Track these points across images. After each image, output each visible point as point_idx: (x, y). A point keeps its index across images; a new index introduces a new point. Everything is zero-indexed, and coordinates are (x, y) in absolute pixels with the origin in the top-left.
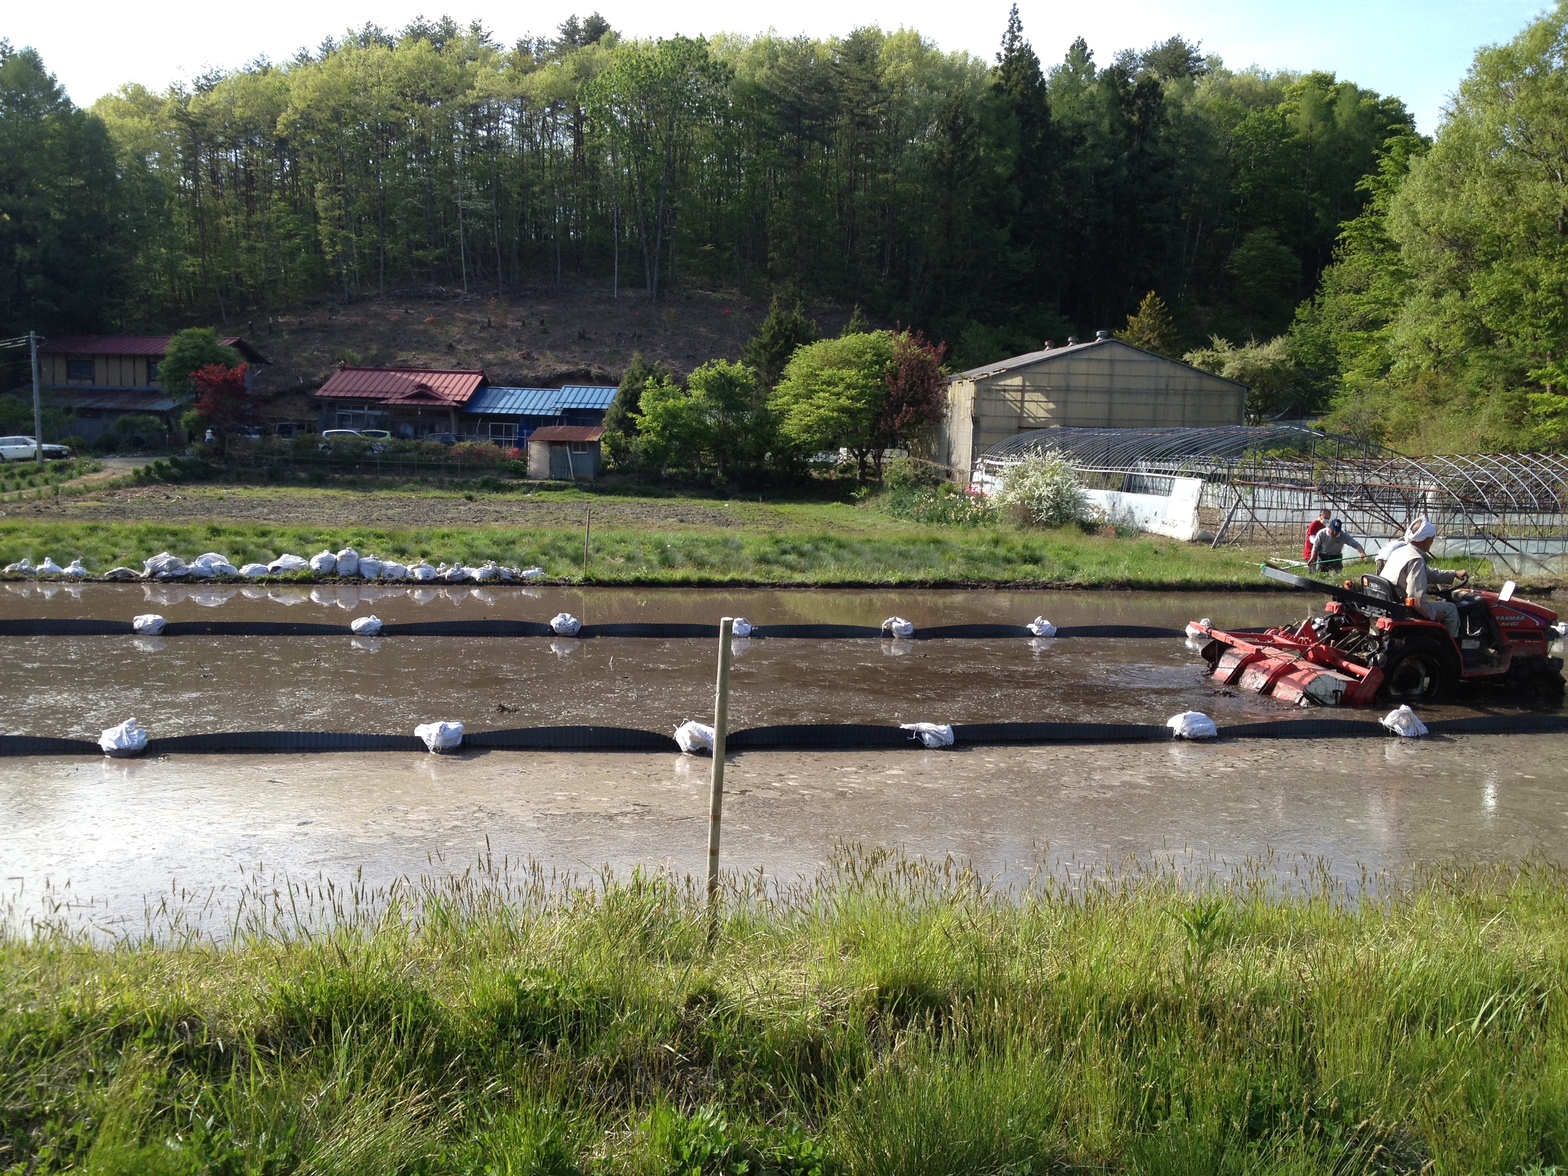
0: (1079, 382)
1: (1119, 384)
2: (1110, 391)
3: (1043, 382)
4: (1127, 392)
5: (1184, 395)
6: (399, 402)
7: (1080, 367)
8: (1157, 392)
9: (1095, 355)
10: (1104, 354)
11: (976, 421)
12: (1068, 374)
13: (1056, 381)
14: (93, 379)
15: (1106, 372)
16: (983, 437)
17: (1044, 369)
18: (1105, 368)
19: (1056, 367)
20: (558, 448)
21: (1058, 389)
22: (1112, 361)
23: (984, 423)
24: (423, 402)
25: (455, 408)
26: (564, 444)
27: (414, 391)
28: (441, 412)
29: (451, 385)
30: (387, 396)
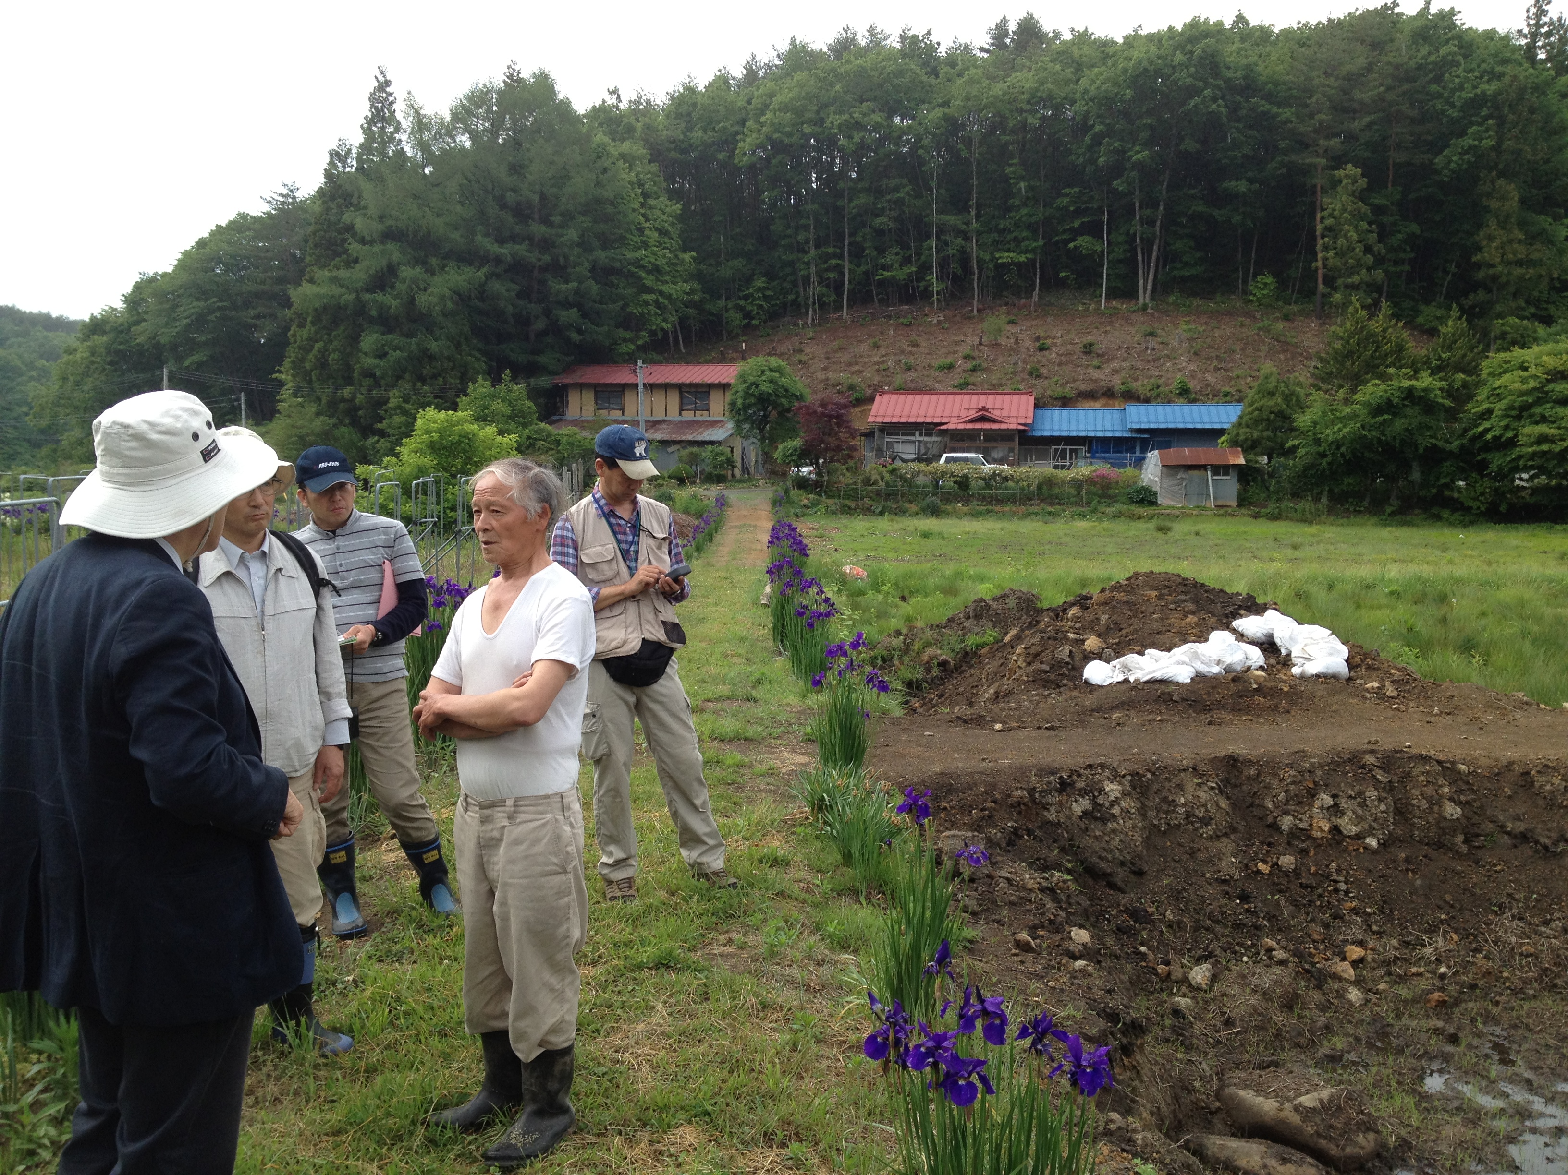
6: (961, 426)
14: (623, 410)
20: (1195, 473)
24: (987, 426)
25: (1020, 431)
26: (1203, 467)
27: (973, 414)
28: (1005, 436)
29: (1006, 406)
30: (944, 420)
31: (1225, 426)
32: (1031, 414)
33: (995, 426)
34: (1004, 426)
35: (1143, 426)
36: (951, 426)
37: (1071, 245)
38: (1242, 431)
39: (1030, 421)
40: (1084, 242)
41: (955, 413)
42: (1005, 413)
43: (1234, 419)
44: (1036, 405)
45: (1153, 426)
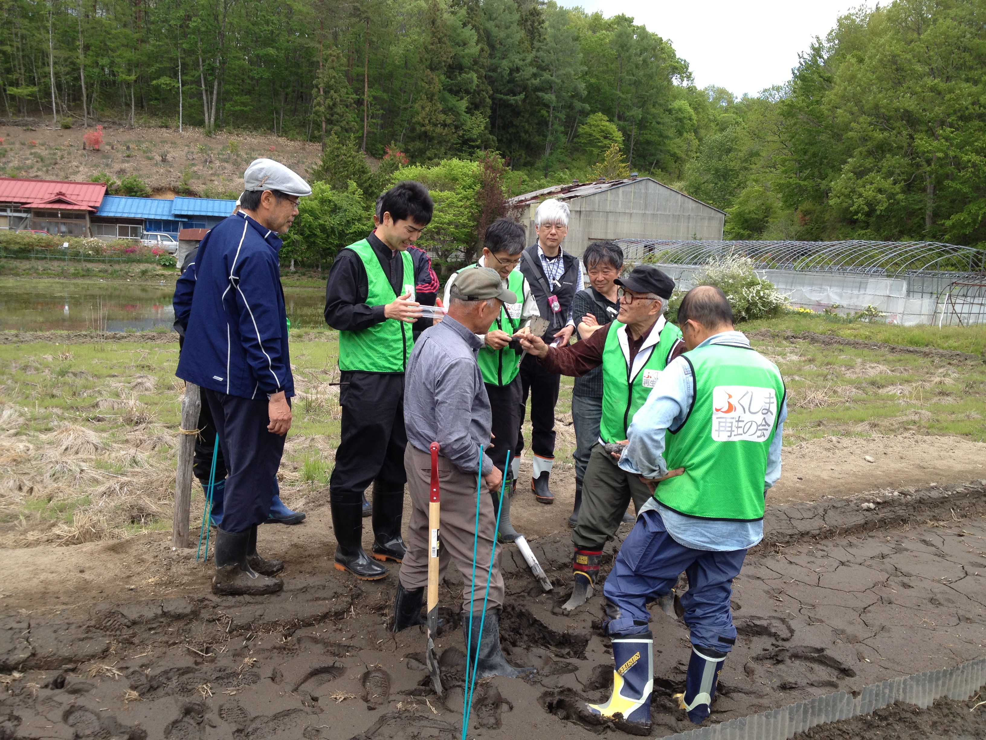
1: (651, 209)
2: (645, 215)
4: (655, 215)
5: (689, 218)
6: (42, 206)
7: (626, 196)
8: (673, 216)
9: (636, 188)
10: (642, 188)
12: (620, 201)
13: (612, 206)
15: (643, 201)
18: (642, 198)
19: (612, 196)
21: (613, 212)
22: (646, 193)
24: (63, 206)
25: (90, 212)
27: (53, 197)
28: (79, 215)
29: (82, 193)
30: (29, 201)
32: (100, 199)
33: (69, 207)
34: (76, 207)
35: (183, 213)
36: (33, 206)
37: (154, 82)
39: (98, 205)
40: (164, 80)
41: (40, 196)
42: (80, 198)
44: (107, 193)
45: (190, 213)
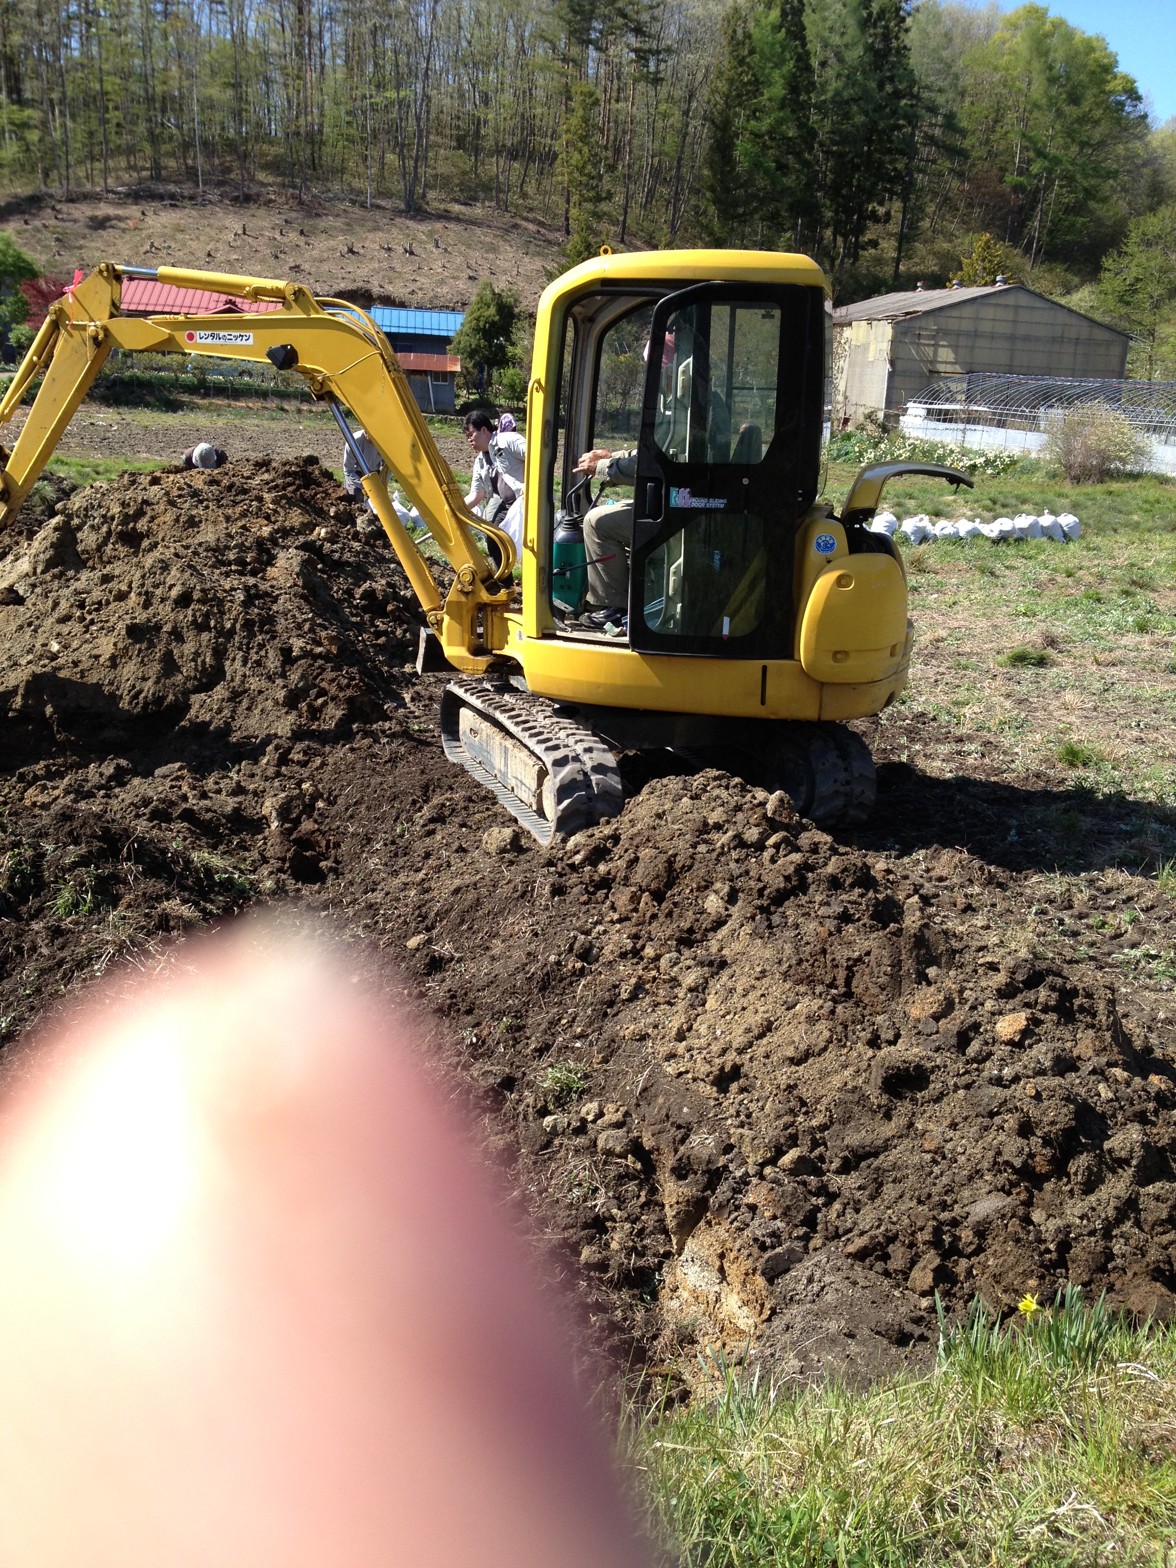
0: (986, 327)
1: (1022, 330)
2: (1012, 338)
3: (953, 325)
4: (1027, 338)
5: (1076, 344)
7: (988, 313)
8: (1054, 340)
9: (1002, 300)
10: (1010, 300)
11: (892, 363)
12: (977, 319)
13: (966, 325)
15: (1011, 318)
16: (897, 379)
17: (955, 313)
18: (1009, 315)
19: (967, 311)
20: (418, 377)
21: (967, 334)
22: (1017, 308)
23: (899, 365)
26: (425, 373)
27: (221, 306)
30: (192, 311)
31: (451, 334)
38: (464, 339)
41: (204, 304)
43: (459, 327)
45: (394, 330)
